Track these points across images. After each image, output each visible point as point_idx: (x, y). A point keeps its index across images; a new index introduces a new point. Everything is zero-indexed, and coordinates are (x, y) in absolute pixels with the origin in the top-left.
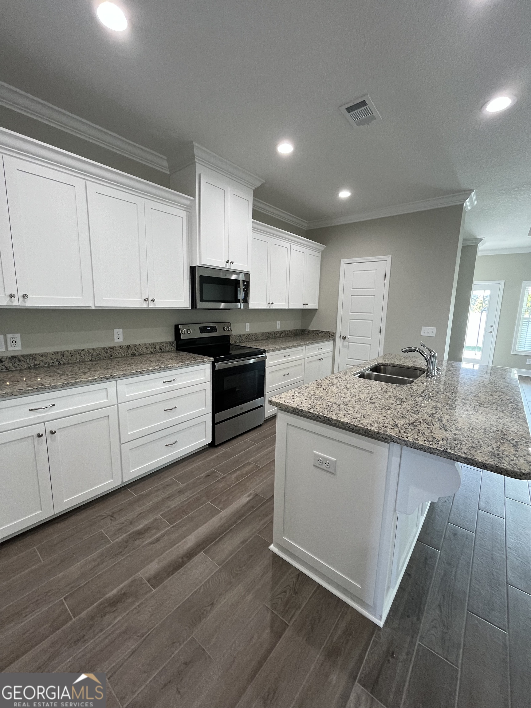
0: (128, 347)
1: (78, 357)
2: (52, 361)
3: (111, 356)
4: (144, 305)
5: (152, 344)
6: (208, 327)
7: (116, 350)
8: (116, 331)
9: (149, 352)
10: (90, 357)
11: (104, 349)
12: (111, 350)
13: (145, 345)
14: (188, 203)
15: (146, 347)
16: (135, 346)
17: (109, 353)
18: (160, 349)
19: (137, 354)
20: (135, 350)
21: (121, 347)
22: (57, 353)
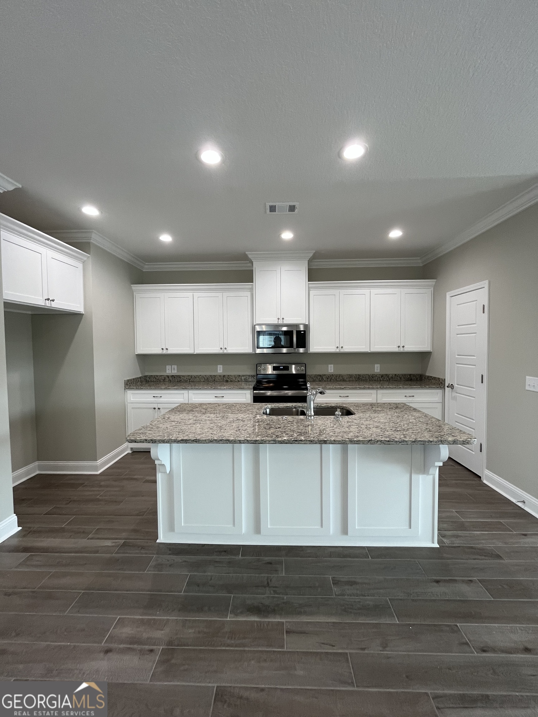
0: (224, 376)
1: (198, 379)
2: (187, 379)
3: (214, 380)
4: (221, 352)
5: (239, 376)
6: (282, 366)
7: (217, 377)
8: (219, 366)
9: (237, 380)
10: (204, 379)
11: (211, 376)
12: (215, 377)
13: (235, 376)
14: (250, 287)
15: (235, 377)
16: (229, 376)
17: (213, 378)
18: (245, 379)
19: (229, 380)
20: (228, 378)
21: (220, 376)
22: (189, 375)
